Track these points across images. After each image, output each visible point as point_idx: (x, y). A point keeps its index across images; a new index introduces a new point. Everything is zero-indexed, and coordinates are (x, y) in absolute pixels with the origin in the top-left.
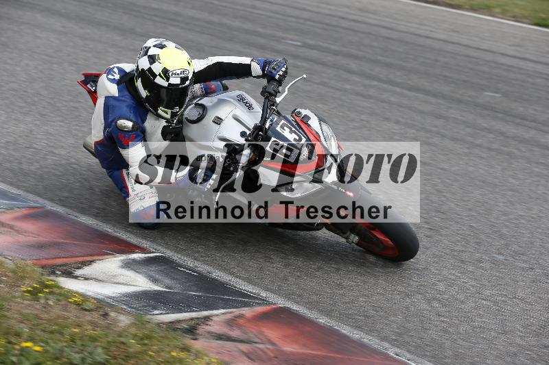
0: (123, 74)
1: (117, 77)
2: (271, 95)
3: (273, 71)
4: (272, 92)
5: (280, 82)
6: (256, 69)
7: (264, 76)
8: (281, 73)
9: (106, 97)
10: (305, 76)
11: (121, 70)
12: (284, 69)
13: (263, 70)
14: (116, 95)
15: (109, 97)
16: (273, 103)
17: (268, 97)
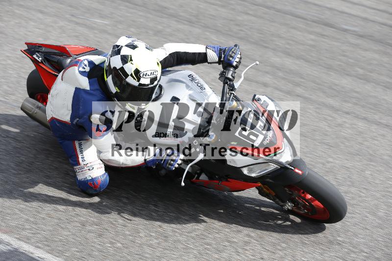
0: (92, 66)
1: (88, 69)
2: (230, 80)
3: (231, 59)
4: (231, 77)
5: (236, 67)
6: (212, 55)
7: (219, 62)
8: (237, 60)
9: (76, 89)
10: (258, 63)
11: (91, 63)
12: (239, 56)
13: (220, 57)
14: (88, 88)
15: (80, 89)
16: (232, 88)
17: (227, 83)
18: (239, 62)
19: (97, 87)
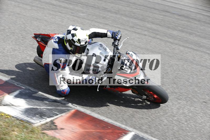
0: (59, 39)
2: (117, 46)
4: (117, 44)
5: (119, 40)
6: (109, 35)
7: (112, 38)
8: (119, 37)
10: (128, 38)
12: (120, 35)
13: (112, 36)
14: (58, 48)
15: (54, 48)
16: (118, 49)
17: (115, 47)
18: (120, 38)
19: (61, 47)
